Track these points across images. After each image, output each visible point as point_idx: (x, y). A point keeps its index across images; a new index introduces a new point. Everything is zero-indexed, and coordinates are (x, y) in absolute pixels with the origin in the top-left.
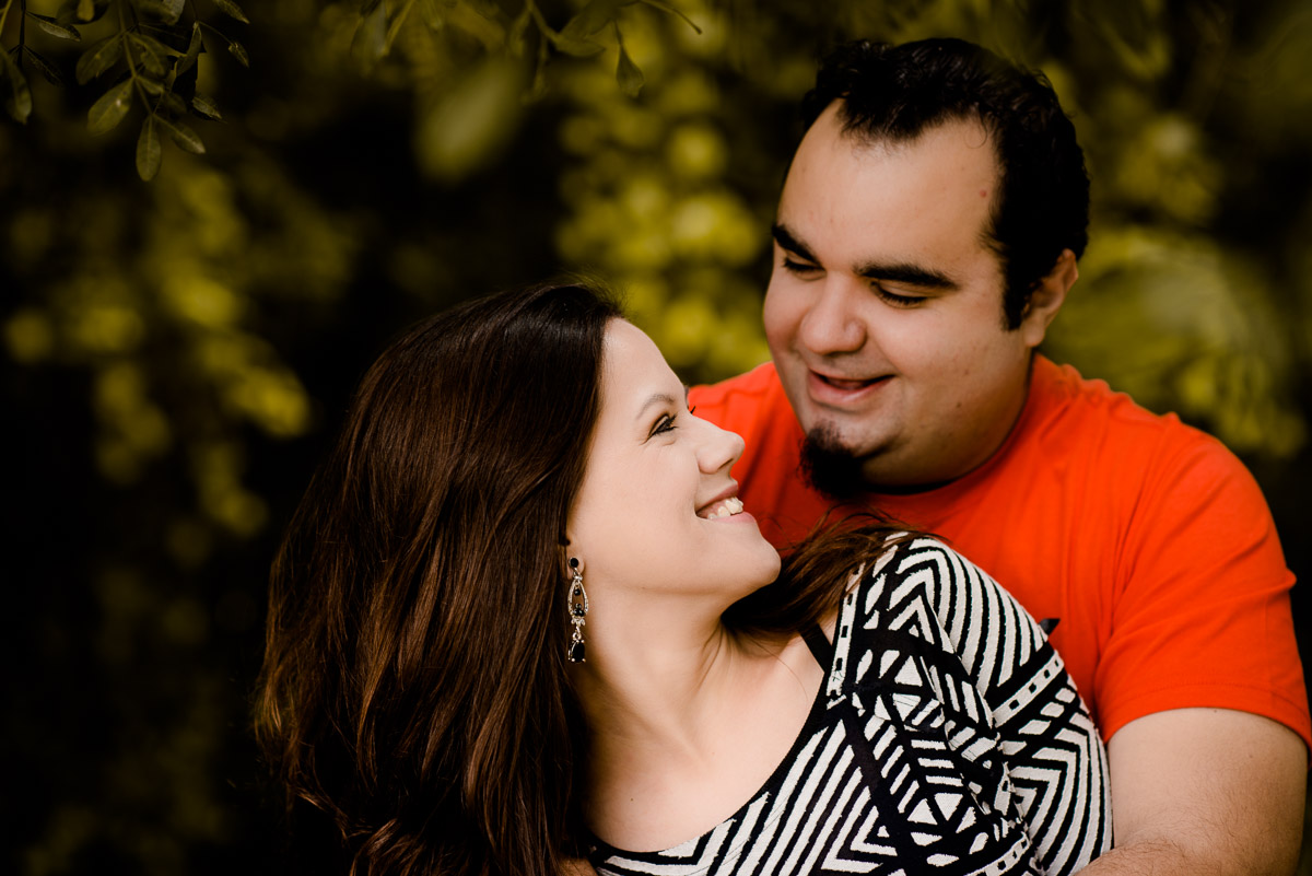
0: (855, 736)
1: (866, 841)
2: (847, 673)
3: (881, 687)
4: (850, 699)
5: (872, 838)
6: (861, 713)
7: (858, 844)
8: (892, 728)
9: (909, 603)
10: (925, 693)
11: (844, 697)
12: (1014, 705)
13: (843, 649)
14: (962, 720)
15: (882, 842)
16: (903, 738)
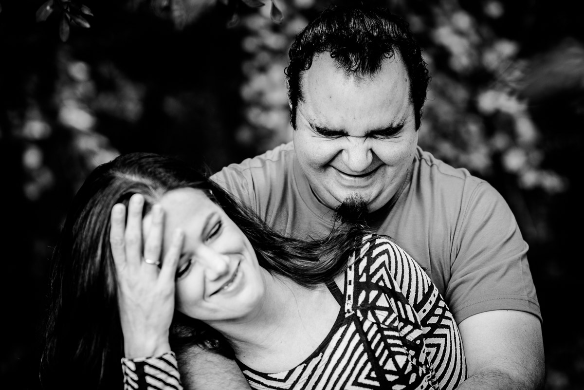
0: (359, 330)
1: (365, 378)
2: (354, 301)
3: (370, 307)
4: (356, 312)
5: (368, 377)
6: (361, 319)
7: (362, 380)
8: (375, 326)
9: (379, 271)
10: (390, 310)
11: (353, 312)
12: (424, 311)
13: (350, 290)
14: (407, 322)
15: (373, 379)
16: (380, 330)
